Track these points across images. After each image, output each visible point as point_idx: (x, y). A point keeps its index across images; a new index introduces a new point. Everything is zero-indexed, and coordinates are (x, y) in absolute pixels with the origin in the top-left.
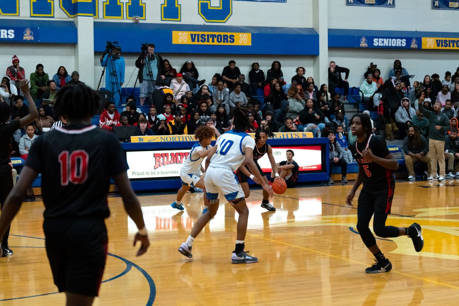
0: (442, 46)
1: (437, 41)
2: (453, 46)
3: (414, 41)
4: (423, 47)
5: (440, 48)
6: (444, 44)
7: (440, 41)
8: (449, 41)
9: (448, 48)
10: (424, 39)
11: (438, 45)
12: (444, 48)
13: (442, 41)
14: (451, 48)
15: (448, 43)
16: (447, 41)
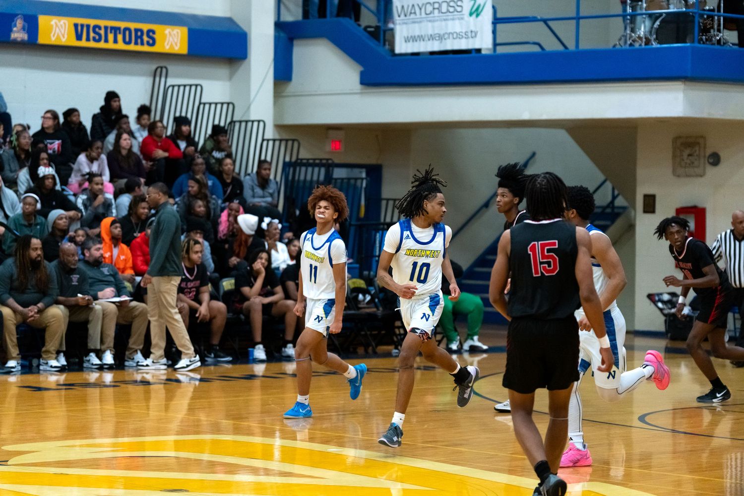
0: (88, 39)
1: (76, 26)
2: (115, 41)
3: (19, 23)
4: (41, 40)
5: (83, 43)
6: (92, 35)
7: (82, 26)
8: (106, 28)
9: (102, 45)
10: (42, 20)
11: (79, 37)
12: (92, 44)
13: (88, 26)
14: (110, 45)
15: (102, 32)
16: (100, 28)
